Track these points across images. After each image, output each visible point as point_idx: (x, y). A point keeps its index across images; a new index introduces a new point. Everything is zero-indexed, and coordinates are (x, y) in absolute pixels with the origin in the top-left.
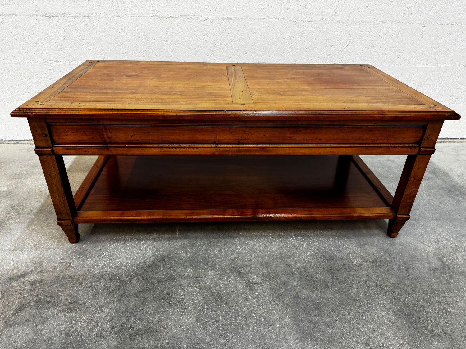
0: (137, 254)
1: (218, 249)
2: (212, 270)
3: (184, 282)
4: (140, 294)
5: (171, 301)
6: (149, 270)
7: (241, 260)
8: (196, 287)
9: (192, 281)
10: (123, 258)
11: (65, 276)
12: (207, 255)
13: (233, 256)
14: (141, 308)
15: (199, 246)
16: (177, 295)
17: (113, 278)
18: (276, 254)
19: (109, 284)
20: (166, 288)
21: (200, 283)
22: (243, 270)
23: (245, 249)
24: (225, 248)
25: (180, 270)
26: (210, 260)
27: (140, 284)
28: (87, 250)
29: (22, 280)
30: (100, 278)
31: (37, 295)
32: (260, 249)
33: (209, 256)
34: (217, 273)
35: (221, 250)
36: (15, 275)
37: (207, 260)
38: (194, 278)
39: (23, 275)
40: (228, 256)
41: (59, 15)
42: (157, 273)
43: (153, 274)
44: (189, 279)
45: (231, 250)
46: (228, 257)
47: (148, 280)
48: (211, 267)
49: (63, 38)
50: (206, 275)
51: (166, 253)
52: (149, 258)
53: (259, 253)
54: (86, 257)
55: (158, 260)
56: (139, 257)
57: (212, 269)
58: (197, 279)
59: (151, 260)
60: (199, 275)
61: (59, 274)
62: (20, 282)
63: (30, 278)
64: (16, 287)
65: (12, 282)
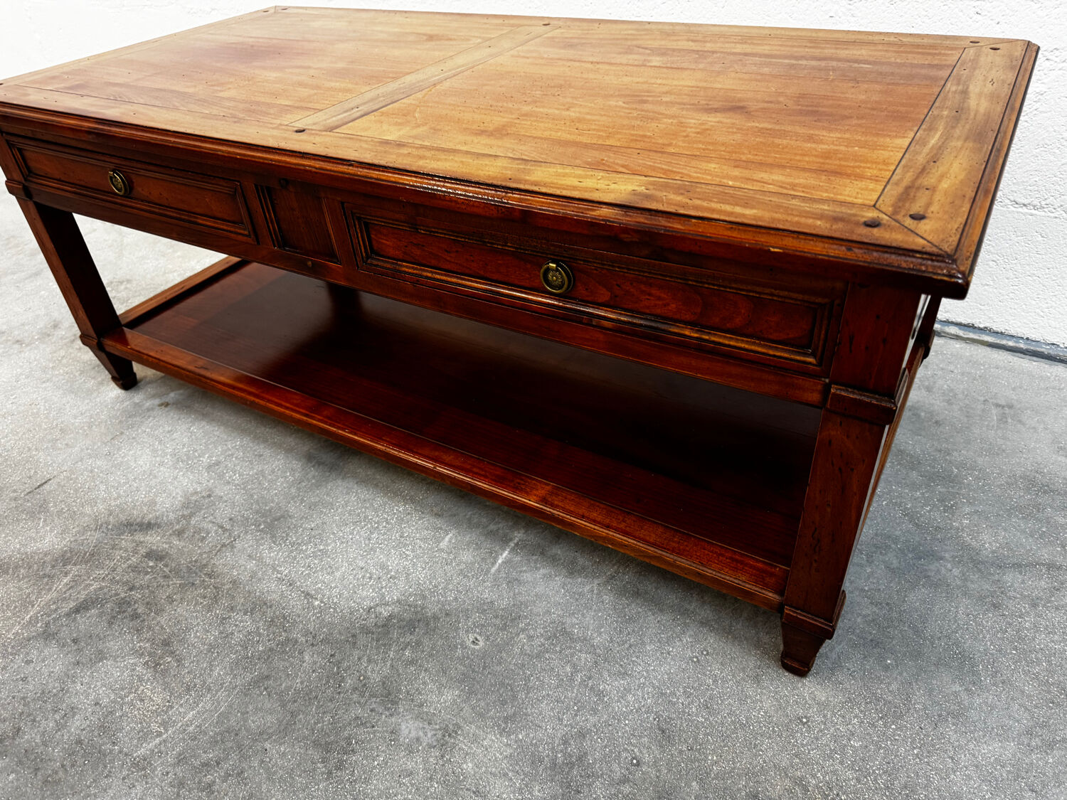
0: (370, 578)
1: (568, 669)
2: (503, 732)
3: (409, 728)
4: (295, 701)
5: (340, 766)
6: (362, 639)
7: (606, 747)
8: (425, 761)
9: (429, 735)
10: (338, 574)
11: (205, 566)
12: (524, 673)
13: (593, 719)
14: (267, 745)
15: (523, 630)
16: (366, 757)
17: (279, 621)
18: (739, 790)
19: (260, 635)
20: (357, 718)
21: (443, 756)
22: (590, 785)
23: (647, 712)
24: (590, 678)
25: (424, 683)
26: (522, 695)
27: (313, 671)
28: (290, 517)
29: (139, 537)
30: (258, 606)
31: (131, 589)
32: (696, 739)
33: (527, 679)
34: (509, 751)
35: (572, 680)
36: (138, 520)
37: (512, 689)
38: (440, 729)
39: (147, 527)
40: (578, 710)
42: (369, 661)
43: (359, 659)
44: (426, 726)
45: (600, 694)
46: (576, 715)
47: (338, 668)
48: (506, 719)
50: (475, 739)
51: (432, 609)
52: (387, 604)
53: (681, 752)
54: (273, 536)
55: (401, 620)
56: (368, 591)
57: (504, 730)
58: (447, 737)
59: (385, 612)
60: (460, 727)
61: (201, 554)
62: (133, 541)
63: (153, 540)
64: (121, 549)
65: (122, 534)
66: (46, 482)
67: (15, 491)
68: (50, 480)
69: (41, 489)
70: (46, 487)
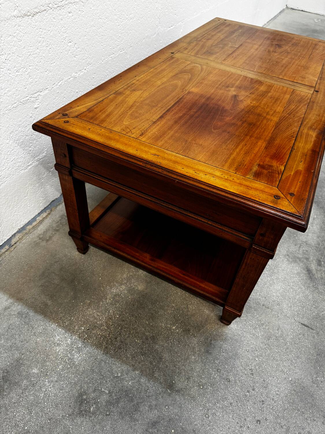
29: (314, 272)
36: (307, 275)
39: (309, 271)
41: (43, 9)
49: (48, 48)
61: (313, 249)
62: (317, 273)
63: (313, 266)
64: (322, 275)
65: (315, 278)
66: (304, 325)
67: (314, 337)
68: (302, 324)
69: (308, 325)
70: (306, 323)
